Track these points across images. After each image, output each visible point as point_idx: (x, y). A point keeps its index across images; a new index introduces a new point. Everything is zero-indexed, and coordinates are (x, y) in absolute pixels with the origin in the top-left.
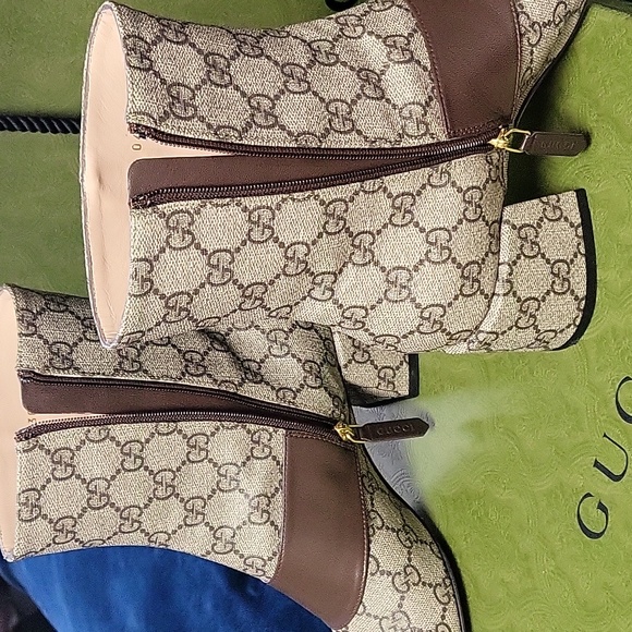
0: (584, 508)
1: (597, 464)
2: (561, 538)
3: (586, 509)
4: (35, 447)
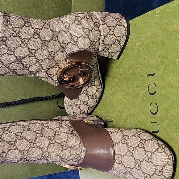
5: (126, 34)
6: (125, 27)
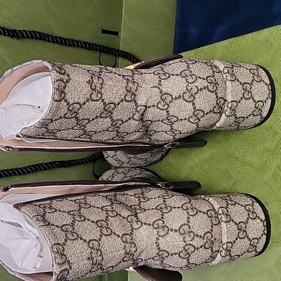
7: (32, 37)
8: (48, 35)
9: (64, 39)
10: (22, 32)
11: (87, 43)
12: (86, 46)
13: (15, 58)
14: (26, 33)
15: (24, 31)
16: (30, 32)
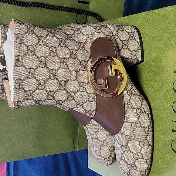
0: (173, 145)
1: (173, 130)
2: (169, 157)
3: (174, 145)
4: (4, 74)
5: (140, 49)
6: (137, 42)
7: (34, 6)
8: (43, 4)
9: (53, 6)
10: (28, 3)
11: (68, 8)
12: (66, 9)
13: (24, 19)
14: (30, 3)
15: (29, 2)
16: (32, 3)
